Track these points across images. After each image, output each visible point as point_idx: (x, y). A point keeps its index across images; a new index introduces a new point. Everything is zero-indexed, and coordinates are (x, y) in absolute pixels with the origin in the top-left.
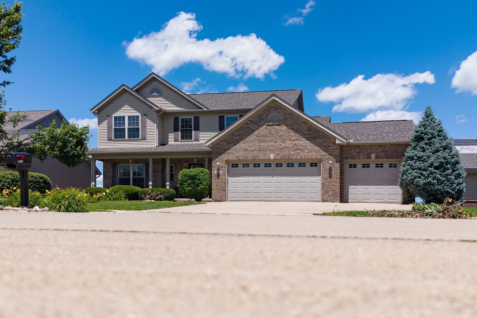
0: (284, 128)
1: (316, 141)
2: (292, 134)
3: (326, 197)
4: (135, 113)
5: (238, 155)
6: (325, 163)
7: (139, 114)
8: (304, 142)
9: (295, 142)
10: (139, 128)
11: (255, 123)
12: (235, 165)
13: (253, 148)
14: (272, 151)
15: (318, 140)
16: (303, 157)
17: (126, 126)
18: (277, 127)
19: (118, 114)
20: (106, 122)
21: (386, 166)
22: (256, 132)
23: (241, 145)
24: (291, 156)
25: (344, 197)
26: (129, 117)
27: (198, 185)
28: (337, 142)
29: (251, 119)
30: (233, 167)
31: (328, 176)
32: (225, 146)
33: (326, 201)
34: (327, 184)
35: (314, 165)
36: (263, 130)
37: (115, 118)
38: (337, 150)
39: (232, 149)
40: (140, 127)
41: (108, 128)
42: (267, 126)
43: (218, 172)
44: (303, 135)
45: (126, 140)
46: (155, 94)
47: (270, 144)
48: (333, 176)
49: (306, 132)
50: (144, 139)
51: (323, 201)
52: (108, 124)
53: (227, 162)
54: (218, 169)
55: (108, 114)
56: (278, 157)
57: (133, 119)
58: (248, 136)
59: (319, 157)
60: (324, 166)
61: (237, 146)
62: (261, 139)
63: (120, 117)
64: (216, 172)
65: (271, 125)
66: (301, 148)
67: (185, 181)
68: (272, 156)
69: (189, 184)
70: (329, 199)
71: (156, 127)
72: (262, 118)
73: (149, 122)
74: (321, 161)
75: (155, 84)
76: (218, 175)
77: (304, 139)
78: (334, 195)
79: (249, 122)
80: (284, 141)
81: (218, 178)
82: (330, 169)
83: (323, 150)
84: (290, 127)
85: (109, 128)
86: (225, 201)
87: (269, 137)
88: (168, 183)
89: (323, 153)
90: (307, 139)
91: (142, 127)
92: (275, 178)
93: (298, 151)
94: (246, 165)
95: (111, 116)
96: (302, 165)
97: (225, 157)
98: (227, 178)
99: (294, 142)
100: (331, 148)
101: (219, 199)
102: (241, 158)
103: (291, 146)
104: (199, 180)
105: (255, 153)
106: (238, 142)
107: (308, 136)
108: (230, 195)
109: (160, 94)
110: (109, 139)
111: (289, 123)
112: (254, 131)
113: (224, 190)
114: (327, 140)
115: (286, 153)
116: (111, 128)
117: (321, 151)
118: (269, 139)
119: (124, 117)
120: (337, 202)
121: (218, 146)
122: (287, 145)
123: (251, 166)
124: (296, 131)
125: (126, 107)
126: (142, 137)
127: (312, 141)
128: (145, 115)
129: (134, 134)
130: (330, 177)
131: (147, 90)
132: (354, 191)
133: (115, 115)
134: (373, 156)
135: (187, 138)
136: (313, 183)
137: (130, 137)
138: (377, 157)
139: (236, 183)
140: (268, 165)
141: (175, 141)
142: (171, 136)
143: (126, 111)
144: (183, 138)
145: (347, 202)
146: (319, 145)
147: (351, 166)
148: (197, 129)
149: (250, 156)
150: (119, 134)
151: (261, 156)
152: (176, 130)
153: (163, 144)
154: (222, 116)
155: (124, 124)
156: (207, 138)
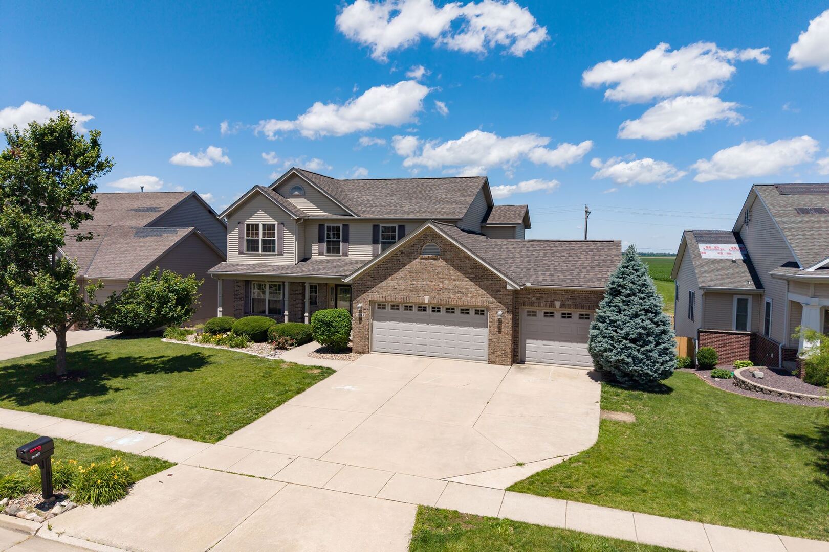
0: (442, 263)
1: (482, 284)
2: (452, 272)
3: (493, 357)
4: (271, 221)
5: (384, 294)
6: (493, 312)
7: (275, 222)
8: (466, 283)
9: (456, 282)
10: (275, 240)
11: (407, 255)
12: (382, 306)
13: (404, 287)
14: (427, 292)
15: (485, 282)
16: (466, 303)
17: (260, 237)
18: (434, 262)
19: (250, 221)
20: (236, 230)
21: (575, 316)
22: (407, 267)
23: (389, 282)
24: (450, 300)
25: (519, 356)
26: (264, 225)
28: (509, 287)
29: (402, 249)
30: (379, 308)
31: (496, 330)
32: (369, 283)
33: (494, 363)
34: (495, 340)
35: (480, 312)
36: (416, 264)
37: (248, 225)
38: (509, 297)
39: (378, 286)
40: (276, 238)
41: (239, 238)
42: (422, 259)
43: (360, 315)
44: (466, 274)
45: (260, 254)
46: (296, 194)
47: (424, 283)
48: (503, 330)
49: (470, 270)
50: (281, 253)
51: (490, 362)
52: (239, 234)
53: (372, 303)
54: (360, 312)
55: (239, 221)
56: (435, 301)
57: (269, 229)
58: (398, 270)
59: (485, 304)
60: (493, 318)
61: (384, 283)
62: (414, 275)
63: (253, 225)
64: (357, 315)
65: (426, 259)
66: (463, 290)
67: (319, 328)
68: (427, 299)
69: (323, 331)
70: (497, 360)
71: (294, 240)
72: (415, 248)
73: (287, 233)
74: (488, 308)
75: (296, 181)
76: (360, 319)
77: (467, 279)
78: (504, 355)
79: (399, 253)
80: (441, 280)
81: (360, 323)
82: (500, 322)
83: (491, 295)
84: (450, 263)
85: (241, 238)
86: (369, 352)
87: (423, 274)
88: (306, 314)
89: (491, 300)
90: (471, 279)
91: (278, 239)
92: (431, 327)
93: (459, 295)
94: (395, 307)
95: (243, 223)
96: (465, 311)
97: (369, 296)
98: (372, 323)
99: (454, 283)
100: (501, 293)
101: (361, 350)
102: (389, 299)
103: (450, 287)
104: (335, 327)
105: (406, 294)
106: (386, 279)
107: (472, 276)
108: (376, 345)
109: (303, 194)
110: (241, 252)
111: (448, 257)
112: (405, 265)
113: (368, 338)
114: (496, 282)
115: (444, 296)
116: (243, 238)
117: (489, 296)
118: (424, 276)
119: (257, 226)
120: (508, 365)
121: (361, 282)
122: (446, 286)
123: (402, 308)
124: (458, 268)
125: (261, 213)
126: (278, 252)
127: (477, 283)
128: (282, 224)
129: (269, 247)
130: (500, 332)
131: (287, 188)
132: (533, 347)
133: (248, 222)
134: (558, 304)
135: (333, 252)
136: (478, 336)
137: (264, 250)
138: (562, 306)
139: (382, 330)
140: (423, 308)
141: (320, 254)
142: (315, 248)
143: (261, 218)
144: (328, 251)
145: (522, 362)
146: (486, 289)
147: (529, 314)
148: (346, 240)
149: (399, 297)
150: (252, 247)
151: (414, 299)
152: (321, 240)
153: (304, 258)
154: (376, 226)
155: (257, 233)
156: (359, 253)
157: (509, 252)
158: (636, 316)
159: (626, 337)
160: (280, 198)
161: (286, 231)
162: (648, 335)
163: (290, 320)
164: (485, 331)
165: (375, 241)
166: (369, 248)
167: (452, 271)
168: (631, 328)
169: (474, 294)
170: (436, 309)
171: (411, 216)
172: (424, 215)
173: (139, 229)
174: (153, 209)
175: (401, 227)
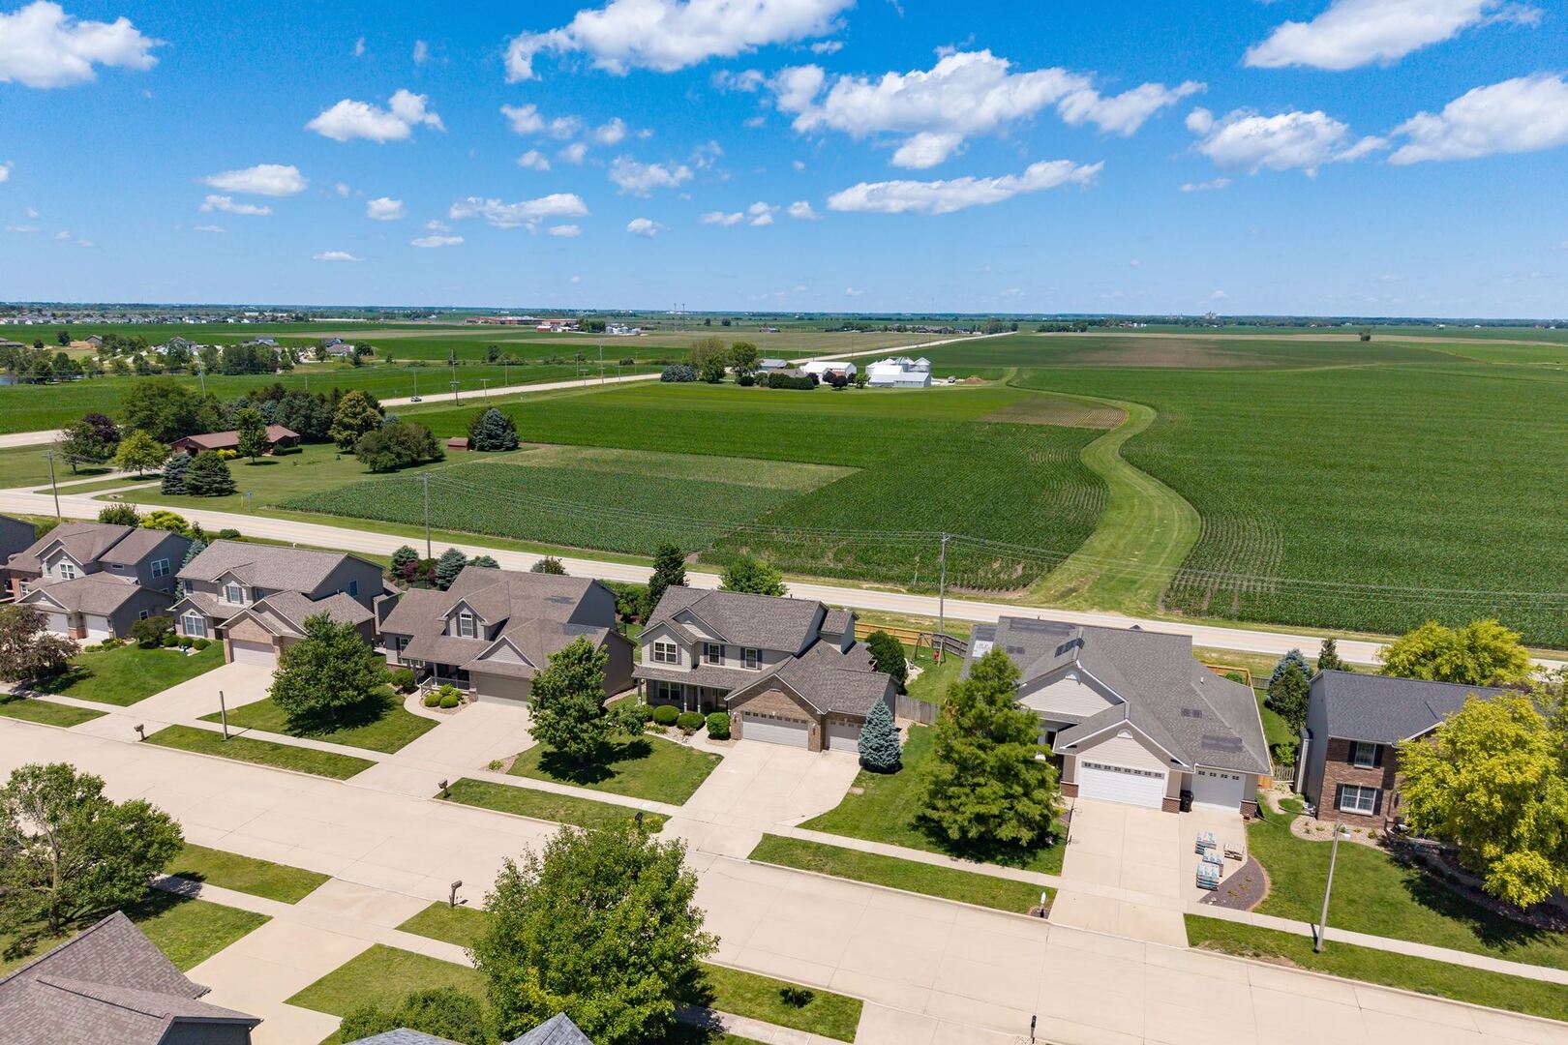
0: (782, 694)
1: (803, 708)
3: (811, 746)
4: (674, 643)
5: (749, 709)
6: (811, 724)
8: (796, 707)
9: (790, 706)
10: (675, 654)
11: (762, 687)
12: (748, 714)
13: (761, 706)
14: (774, 710)
15: (805, 707)
16: (796, 717)
17: (665, 652)
19: (659, 640)
20: (648, 645)
21: (855, 726)
22: (763, 695)
23: (753, 701)
24: (787, 715)
25: (826, 746)
26: (668, 645)
28: (818, 712)
29: (760, 684)
30: (746, 716)
31: (812, 733)
32: (741, 701)
33: (812, 750)
34: (812, 738)
35: (804, 722)
36: (767, 693)
38: (818, 717)
39: (746, 704)
41: (650, 652)
42: (771, 691)
44: (796, 702)
45: (665, 663)
46: (689, 622)
47: (772, 704)
48: (816, 733)
49: (798, 700)
50: (680, 663)
51: (809, 750)
52: (650, 648)
53: (742, 712)
54: (735, 718)
55: (650, 639)
56: (779, 715)
57: (671, 648)
58: (757, 696)
59: (806, 719)
60: (810, 727)
61: (749, 701)
62: (767, 700)
63: (660, 643)
64: (733, 720)
65: (774, 691)
66: (794, 710)
68: (774, 713)
70: (813, 748)
71: (688, 655)
72: (767, 684)
73: (683, 651)
74: (808, 722)
76: (735, 721)
77: (796, 705)
78: (817, 746)
80: (782, 704)
81: (735, 724)
82: (815, 729)
83: (809, 715)
84: (787, 694)
85: (652, 651)
86: (741, 739)
87: (772, 699)
88: (699, 706)
89: (809, 717)
90: (799, 705)
91: (678, 654)
92: (778, 727)
93: (790, 712)
94: (756, 715)
95: (653, 642)
96: (796, 721)
97: (740, 708)
98: (742, 724)
99: (788, 706)
100: (813, 714)
101: (736, 738)
102: (751, 711)
103: (787, 708)
104: (721, 726)
105: (762, 709)
106: (750, 699)
107: (799, 703)
108: (744, 735)
109: (693, 623)
110: (652, 660)
111: (786, 691)
112: (761, 694)
113: (740, 732)
114: (811, 709)
115: (784, 712)
117: (807, 715)
118: (772, 701)
119: (663, 645)
120: (820, 751)
121: (736, 700)
122: (784, 707)
123: (760, 716)
124: (792, 698)
125: (665, 636)
126: (678, 663)
127: (801, 707)
128: (680, 644)
129: (671, 659)
130: (814, 733)
131: (681, 618)
132: (834, 740)
133: (656, 641)
134: (846, 720)
135: (715, 662)
136: (803, 736)
137: (668, 660)
138: (848, 721)
139: (748, 727)
140: (771, 717)
141: (705, 664)
142: (702, 658)
143: (666, 639)
144: (711, 662)
145: (828, 749)
146: (806, 711)
147: (832, 723)
148: (723, 655)
149: (758, 711)
150: (659, 657)
151: (766, 713)
152: (706, 653)
153: (695, 666)
154: (743, 649)
155: (663, 650)
156: (732, 664)
158: (876, 737)
159: (871, 747)
160: (678, 625)
161: (683, 649)
162: (882, 746)
163: (688, 709)
164: (807, 732)
165: (743, 658)
166: (739, 662)
167: (788, 699)
168: (874, 743)
169: (800, 713)
170: (779, 718)
171: (766, 646)
172: (775, 646)
173: (564, 625)
174: (566, 600)
175: (760, 651)
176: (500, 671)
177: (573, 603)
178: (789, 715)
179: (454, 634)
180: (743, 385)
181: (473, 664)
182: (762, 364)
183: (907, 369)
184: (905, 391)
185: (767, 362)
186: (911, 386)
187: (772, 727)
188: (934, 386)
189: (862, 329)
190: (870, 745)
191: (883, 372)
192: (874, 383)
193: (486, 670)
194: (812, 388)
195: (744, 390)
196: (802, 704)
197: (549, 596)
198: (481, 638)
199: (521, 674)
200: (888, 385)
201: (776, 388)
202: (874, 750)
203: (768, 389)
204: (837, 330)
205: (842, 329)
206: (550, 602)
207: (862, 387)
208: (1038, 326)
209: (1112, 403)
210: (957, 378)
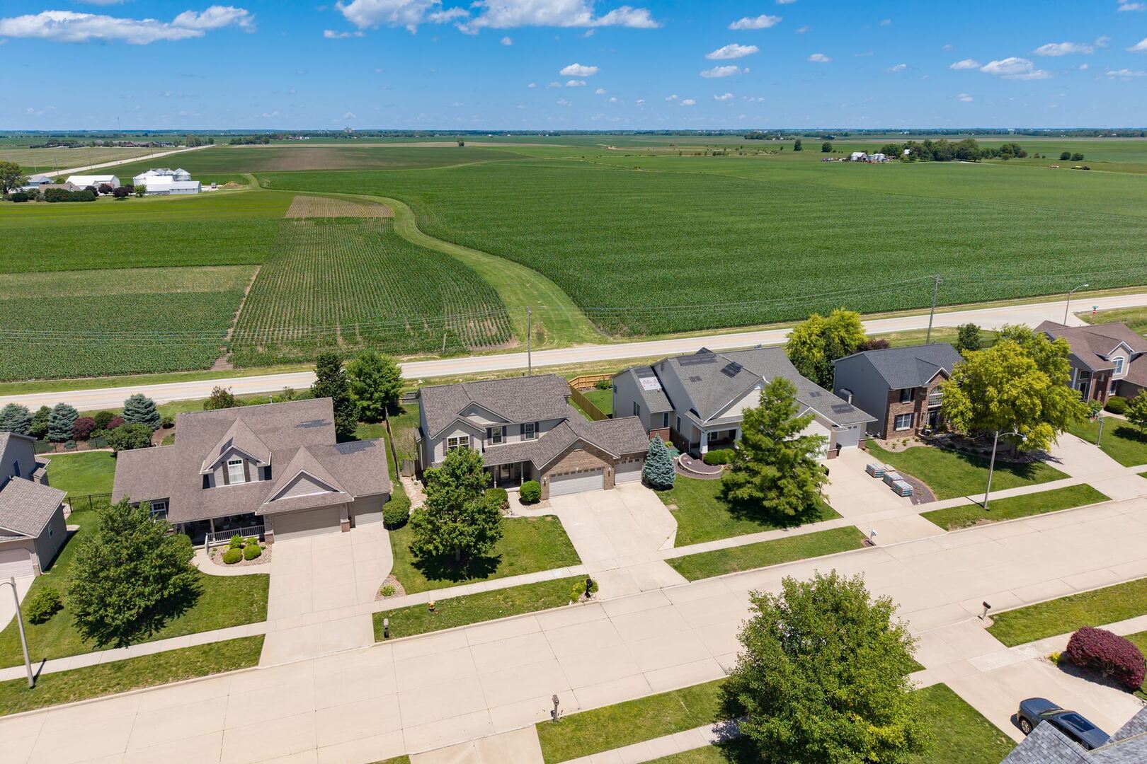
0: (584, 452)
3: (604, 487)
4: (466, 435)
5: (555, 471)
6: (606, 469)
7: (468, 435)
8: (595, 459)
9: (590, 459)
11: (567, 452)
12: (554, 476)
13: (566, 466)
14: (576, 465)
15: (603, 457)
16: (595, 467)
17: (458, 445)
18: (579, 453)
19: (451, 437)
20: (442, 443)
21: (634, 460)
22: (568, 457)
23: (559, 464)
24: (587, 467)
25: (613, 484)
26: (461, 438)
27: (537, 495)
28: (614, 458)
31: (606, 474)
32: (550, 467)
33: (606, 490)
34: (606, 480)
35: (600, 470)
36: (572, 454)
37: (450, 440)
38: (614, 462)
39: (553, 468)
40: (469, 444)
44: (594, 455)
46: (473, 414)
47: (575, 462)
48: (611, 475)
49: (596, 453)
52: (443, 445)
53: (550, 476)
54: (545, 481)
55: (444, 438)
56: (580, 468)
57: (463, 439)
58: (564, 459)
59: (603, 466)
60: (606, 471)
61: (556, 466)
62: (571, 459)
63: (453, 439)
64: (543, 483)
65: (576, 452)
66: (593, 462)
68: (576, 470)
70: (607, 488)
71: (481, 443)
72: (571, 448)
73: (476, 440)
74: (603, 468)
75: (472, 407)
76: (545, 484)
77: (595, 457)
78: (609, 485)
80: (583, 459)
81: (544, 487)
82: (609, 472)
83: (606, 462)
84: (587, 452)
85: (445, 447)
86: (548, 499)
87: (575, 458)
88: (495, 482)
89: (606, 464)
90: (597, 457)
92: (577, 480)
93: (591, 464)
94: (561, 475)
95: (446, 439)
96: (594, 470)
97: (549, 473)
98: (549, 485)
100: (611, 461)
101: (545, 498)
102: (558, 472)
103: (587, 462)
105: (568, 468)
106: (557, 463)
107: (597, 455)
108: (551, 494)
109: (476, 414)
110: (445, 455)
111: (587, 449)
112: (566, 457)
113: (548, 493)
114: (609, 457)
115: (584, 465)
116: (447, 447)
119: (456, 439)
120: (610, 489)
121: (545, 468)
122: (585, 462)
123: (564, 475)
124: (591, 453)
125: (457, 431)
127: (599, 458)
128: (473, 435)
130: (609, 476)
132: (618, 478)
133: (448, 438)
135: (497, 441)
136: (599, 479)
140: (572, 473)
141: (489, 445)
142: (486, 442)
143: (458, 434)
144: (494, 442)
145: (615, 486)
146: (603, 459)
147: (617, 464)
148: (505, 435)
149: (564, 471)
151: (572, 470)
152: (490, 437)
153: (483, 449)
154: (522, 425)
155: (456, 443)
156: (513, 440)
157: (597, 432)
160: (465, 419)
161: (475, 439)
164: (601, 476)
165: (522, 433)
166: (519, 437)
167: (589, 454)
169: (598, 462)
170: (580, 472)
171: (543, 418)
172: (550, 416)
173: (334, 446)
174: (318, 423)
175: (537, 424)
176: (305, 506)
177: (329, 424)
178: (590, 467)
179: (220, 484)
180: (15, 201)
181: (267, 506)
182: (29, 181)
183: (176, 178)
184: (183, 197)
185: (36, 178)
186: (187, 192)
187: (574, 480)
188: (205, 192)
189: (70, 145)
190: (661, 471)
191: (153, 181)
192: (150, 192)
193: (287, 508)
194: (94, 200)
195: (18, 206)
196: (600, 454)
197: (298, 423)
198: (255, 480)
199: (329, 502)
200: (165, 193)
201: (55, 201)
202: (665, 474)
203: (45, 203)
204: (43, 147)
205: (47, 146)
206: (303, 428)
207: (141, 196)
208: (230, 139)
209: (367, 197)
210: (217, 184)
